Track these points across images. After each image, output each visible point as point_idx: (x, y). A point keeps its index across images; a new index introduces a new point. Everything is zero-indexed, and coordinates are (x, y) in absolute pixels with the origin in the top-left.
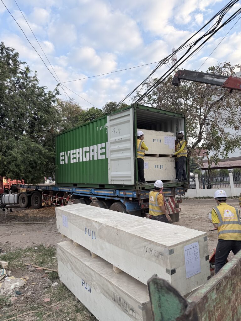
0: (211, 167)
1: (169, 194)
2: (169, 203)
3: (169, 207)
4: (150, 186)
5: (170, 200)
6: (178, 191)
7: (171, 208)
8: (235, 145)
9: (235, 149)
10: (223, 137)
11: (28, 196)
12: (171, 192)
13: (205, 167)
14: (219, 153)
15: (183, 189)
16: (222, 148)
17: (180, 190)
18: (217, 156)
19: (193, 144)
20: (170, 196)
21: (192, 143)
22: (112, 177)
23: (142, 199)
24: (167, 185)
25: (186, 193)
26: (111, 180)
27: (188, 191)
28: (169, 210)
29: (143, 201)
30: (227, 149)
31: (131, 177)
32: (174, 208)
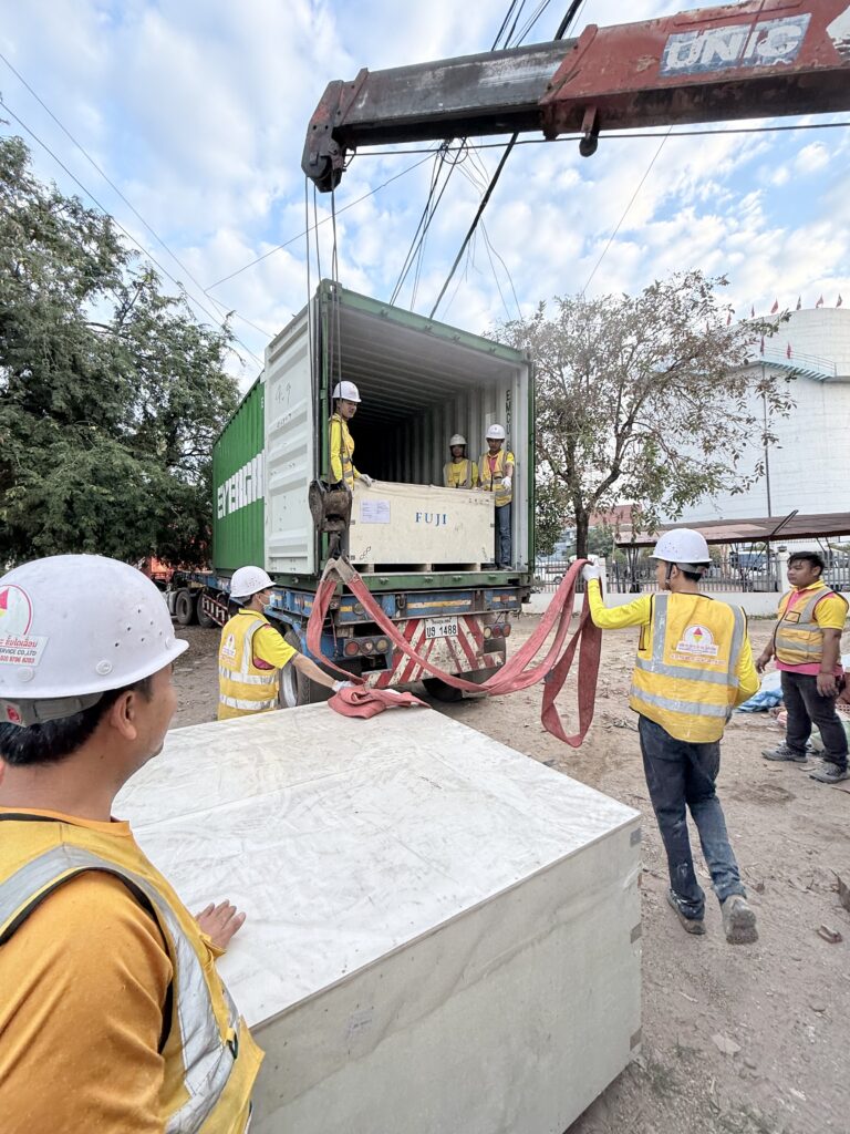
0: (637, 541)
1: (462, 608)
2: (461, 637)
3: (459, 648)
4: (383, 579)
5: (465, 628)
6: (498, 599)
7: (465, 652)
8: (702, 487)
9: (702, 495)
10: (672, 467)
11: (192, 598)
12: (469, 602)
13: (624, 541)
14: (659, 506)
15: (516, 592)
16: (668, 494)
17: (505, 595)
18: (654, 514)
19: (599, 485)
20: (465, 616)
21: (597, 482)
22: (273, 549)
23: (350, 626)
24: (455, 580)
25: (523, 605)
26: (272, 559)
27: (531, 599)
28: (457, 661)
29: (352, 630)
30: (681, 496)
31: (304, 547)
32: (478, 654)
